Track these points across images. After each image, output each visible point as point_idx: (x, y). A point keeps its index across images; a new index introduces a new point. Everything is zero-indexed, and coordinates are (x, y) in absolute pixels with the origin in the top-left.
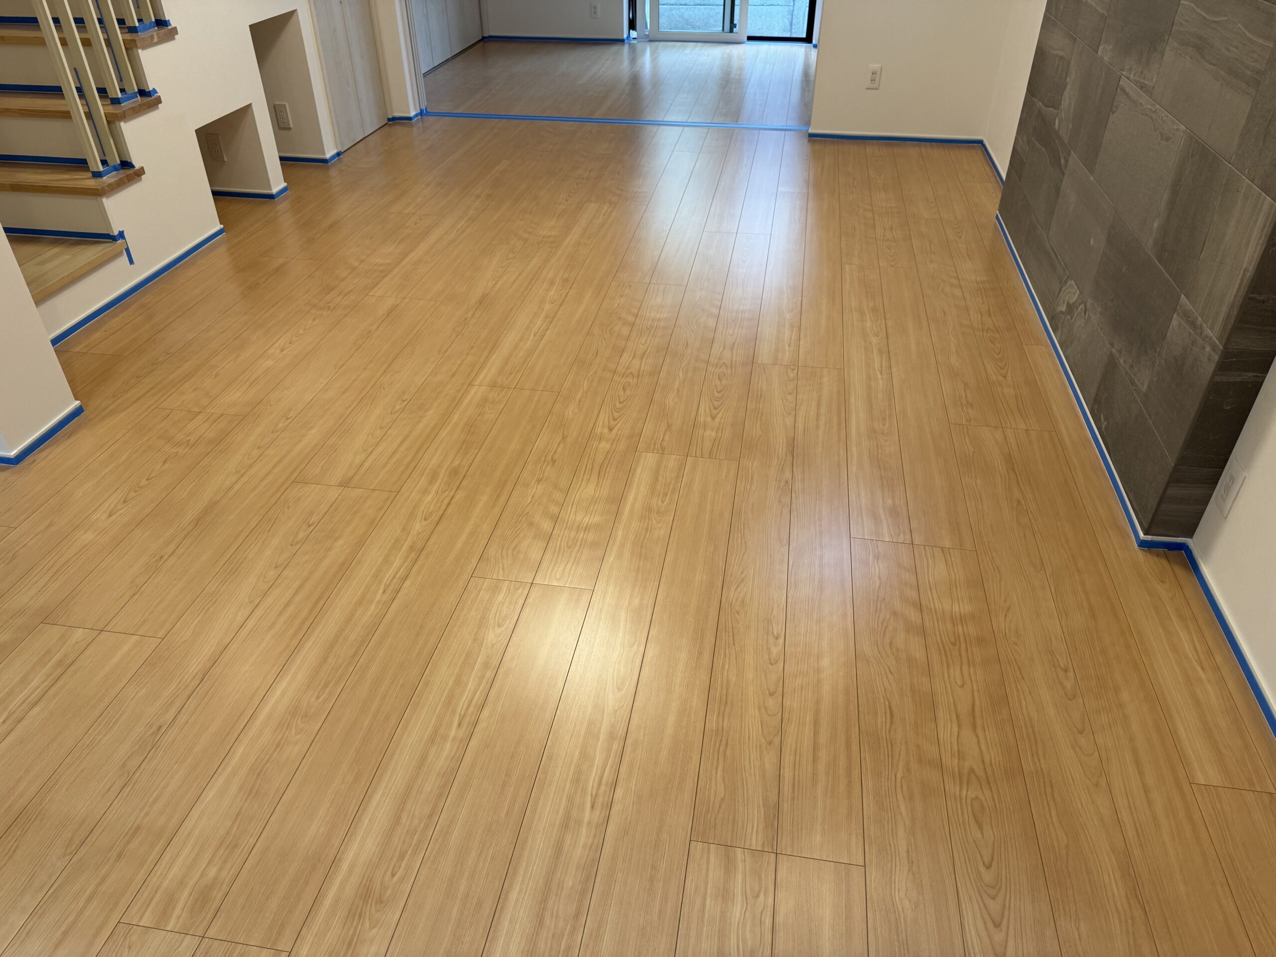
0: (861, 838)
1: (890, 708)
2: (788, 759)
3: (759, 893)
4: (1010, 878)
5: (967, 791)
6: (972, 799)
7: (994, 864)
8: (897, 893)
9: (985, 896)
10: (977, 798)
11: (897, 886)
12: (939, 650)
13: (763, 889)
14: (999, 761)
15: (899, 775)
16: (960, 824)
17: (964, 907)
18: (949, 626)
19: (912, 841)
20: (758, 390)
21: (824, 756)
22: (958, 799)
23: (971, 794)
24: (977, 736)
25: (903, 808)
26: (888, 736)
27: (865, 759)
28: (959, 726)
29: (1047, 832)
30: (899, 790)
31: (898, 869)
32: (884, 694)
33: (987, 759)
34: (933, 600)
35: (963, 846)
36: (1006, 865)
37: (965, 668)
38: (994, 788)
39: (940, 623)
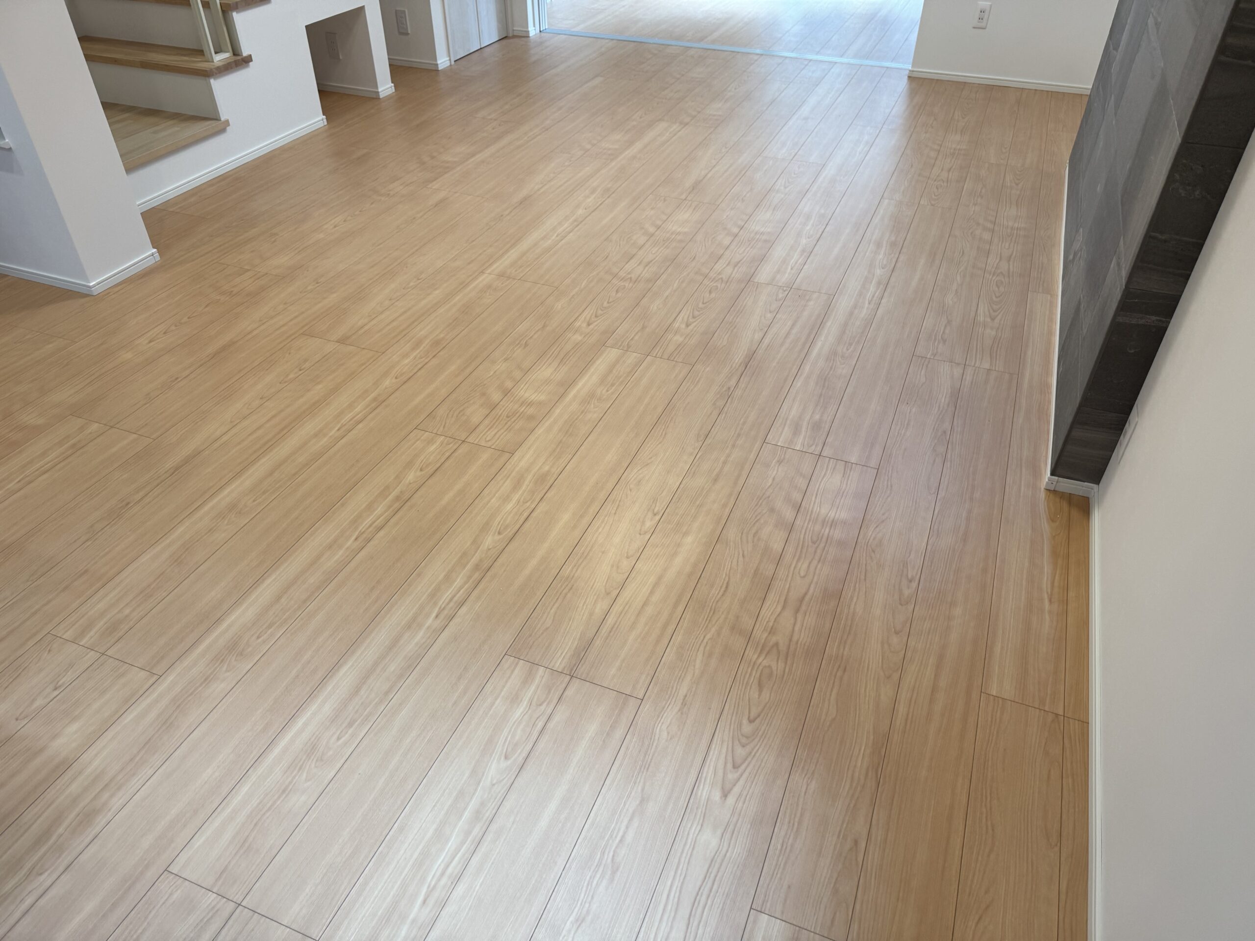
0: (649, 678)
1: (728, 583)
2: (617, 608)
3: (543, 703)
4: (767, 733)
5: (763, 660)
6: (765, 667)
7: (758, 721)
8: (660, 725)
9: (736, 742)
10: (770, 667)
11: (662, 720)
12: (798, 544)
13: (548, 700)
14: (806, 641)
15: (708, 636)
16: (743, 684)
17: (713, 747)
18: (818, 527)
19: (694, 689)
20: (742, 305)
21: (649, 610)
22: (752, 664)
23: (765, 663)
24: (796, 619)
25: (698, 662)
26: (714, 605)
27: (685, 619)
28: (784, 608)
29: (820, 705)
30: (702, 648)
31: (670, 707)
32: (728, 573)
33: (795, 638)
34: (814, 504)
35: (737, 701)
36: (768, 723)
37: (815, 562)
38: (789, 662)
39: (811, 523)
